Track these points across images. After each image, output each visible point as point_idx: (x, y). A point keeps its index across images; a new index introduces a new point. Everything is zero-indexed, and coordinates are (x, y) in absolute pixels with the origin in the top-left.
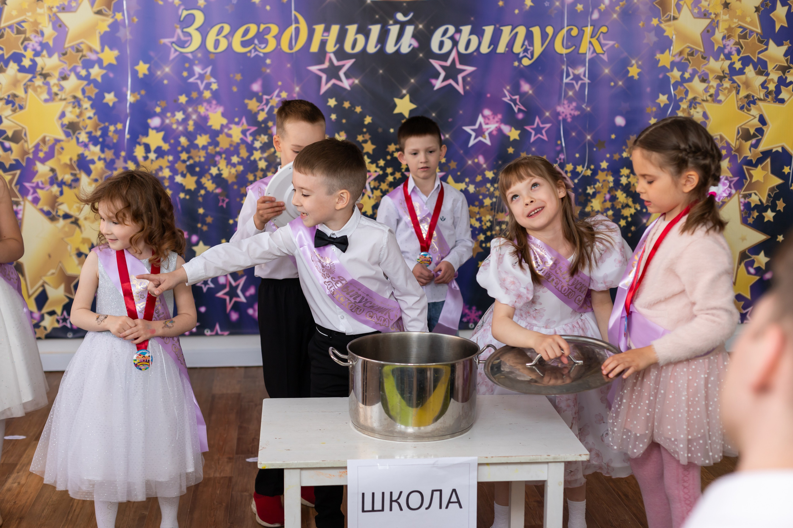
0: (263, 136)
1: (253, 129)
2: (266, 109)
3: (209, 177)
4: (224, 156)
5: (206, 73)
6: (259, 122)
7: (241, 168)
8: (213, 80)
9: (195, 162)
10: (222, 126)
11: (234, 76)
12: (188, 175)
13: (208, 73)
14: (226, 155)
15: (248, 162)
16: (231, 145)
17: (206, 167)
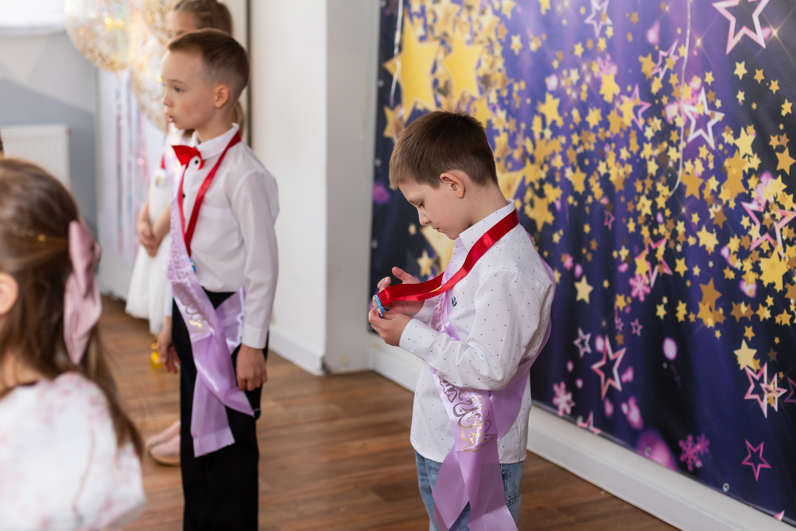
0: (655, 119)
1: (646, 106)
2: (662, 75)
3: (597, 178)
4: (613, 145)
5: (602, 10)
6: (652, 94)
7: (629, 169)
8: (609, 21)
9: (585, 150)
10: (614, 96)
11: (631, 16)
12: (578, 170)
13: (605, 11)
14: (616, 145)
15: (638, 161)
16: (621, 129)
17: (595, 161)
